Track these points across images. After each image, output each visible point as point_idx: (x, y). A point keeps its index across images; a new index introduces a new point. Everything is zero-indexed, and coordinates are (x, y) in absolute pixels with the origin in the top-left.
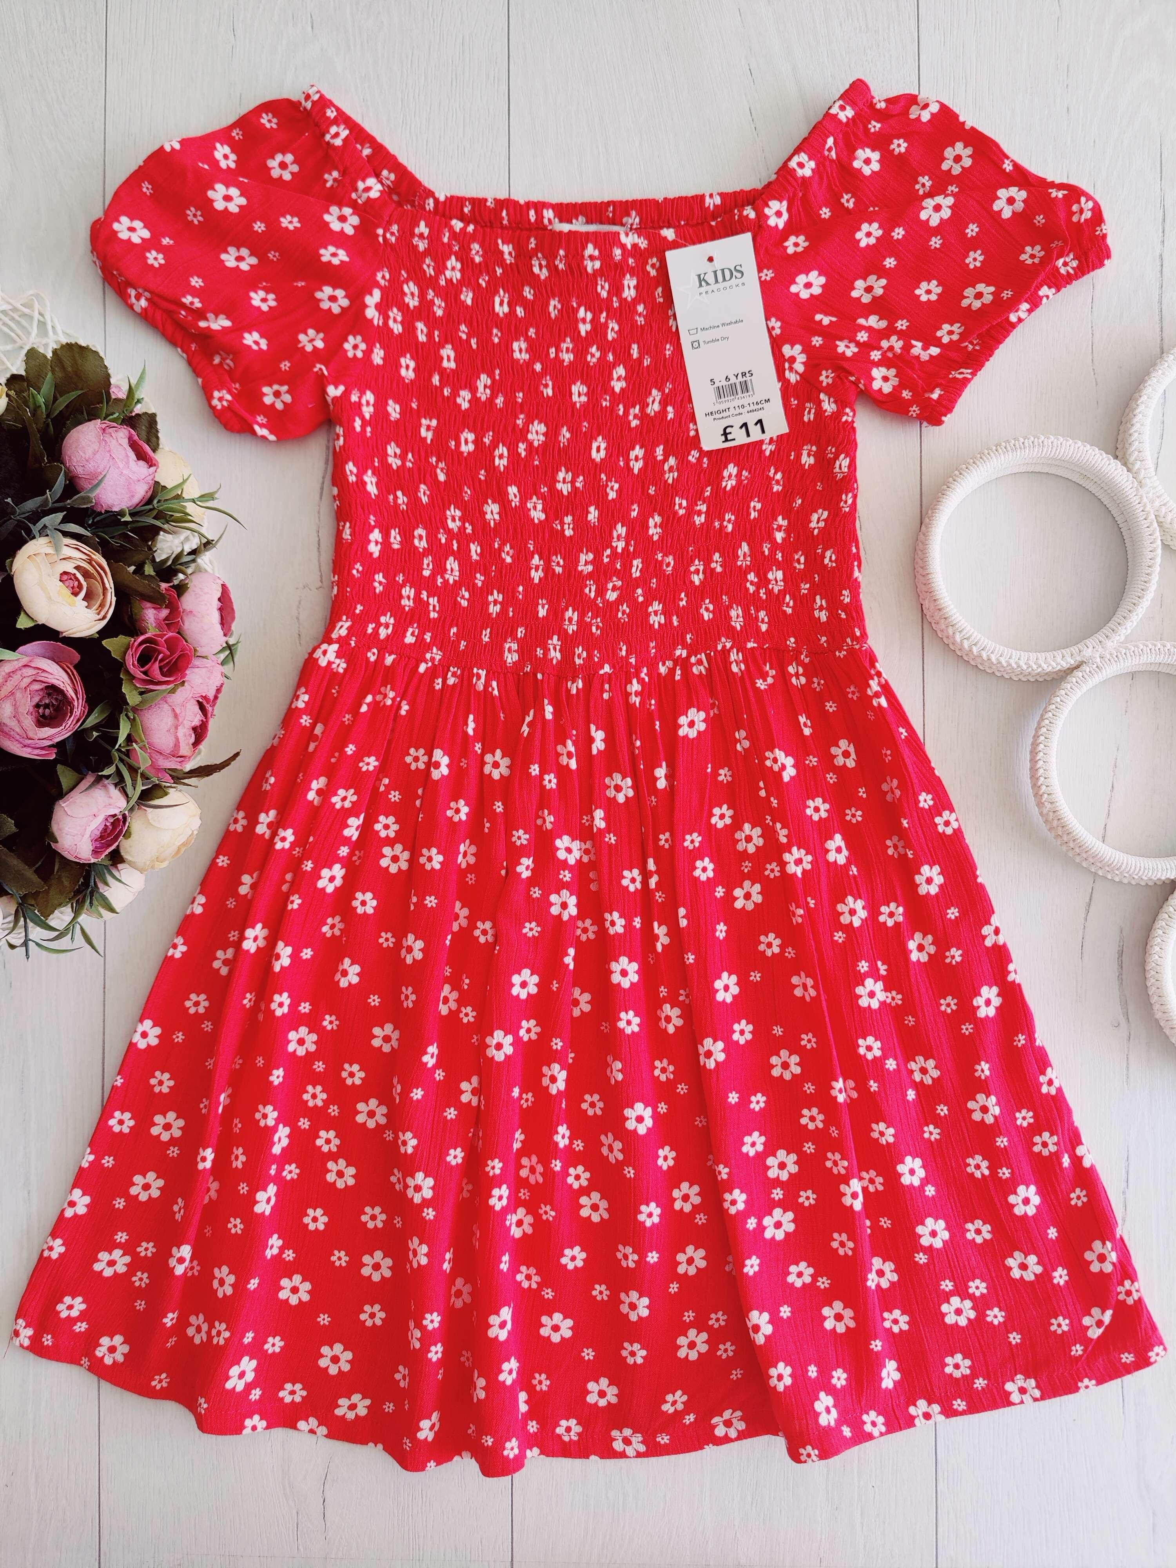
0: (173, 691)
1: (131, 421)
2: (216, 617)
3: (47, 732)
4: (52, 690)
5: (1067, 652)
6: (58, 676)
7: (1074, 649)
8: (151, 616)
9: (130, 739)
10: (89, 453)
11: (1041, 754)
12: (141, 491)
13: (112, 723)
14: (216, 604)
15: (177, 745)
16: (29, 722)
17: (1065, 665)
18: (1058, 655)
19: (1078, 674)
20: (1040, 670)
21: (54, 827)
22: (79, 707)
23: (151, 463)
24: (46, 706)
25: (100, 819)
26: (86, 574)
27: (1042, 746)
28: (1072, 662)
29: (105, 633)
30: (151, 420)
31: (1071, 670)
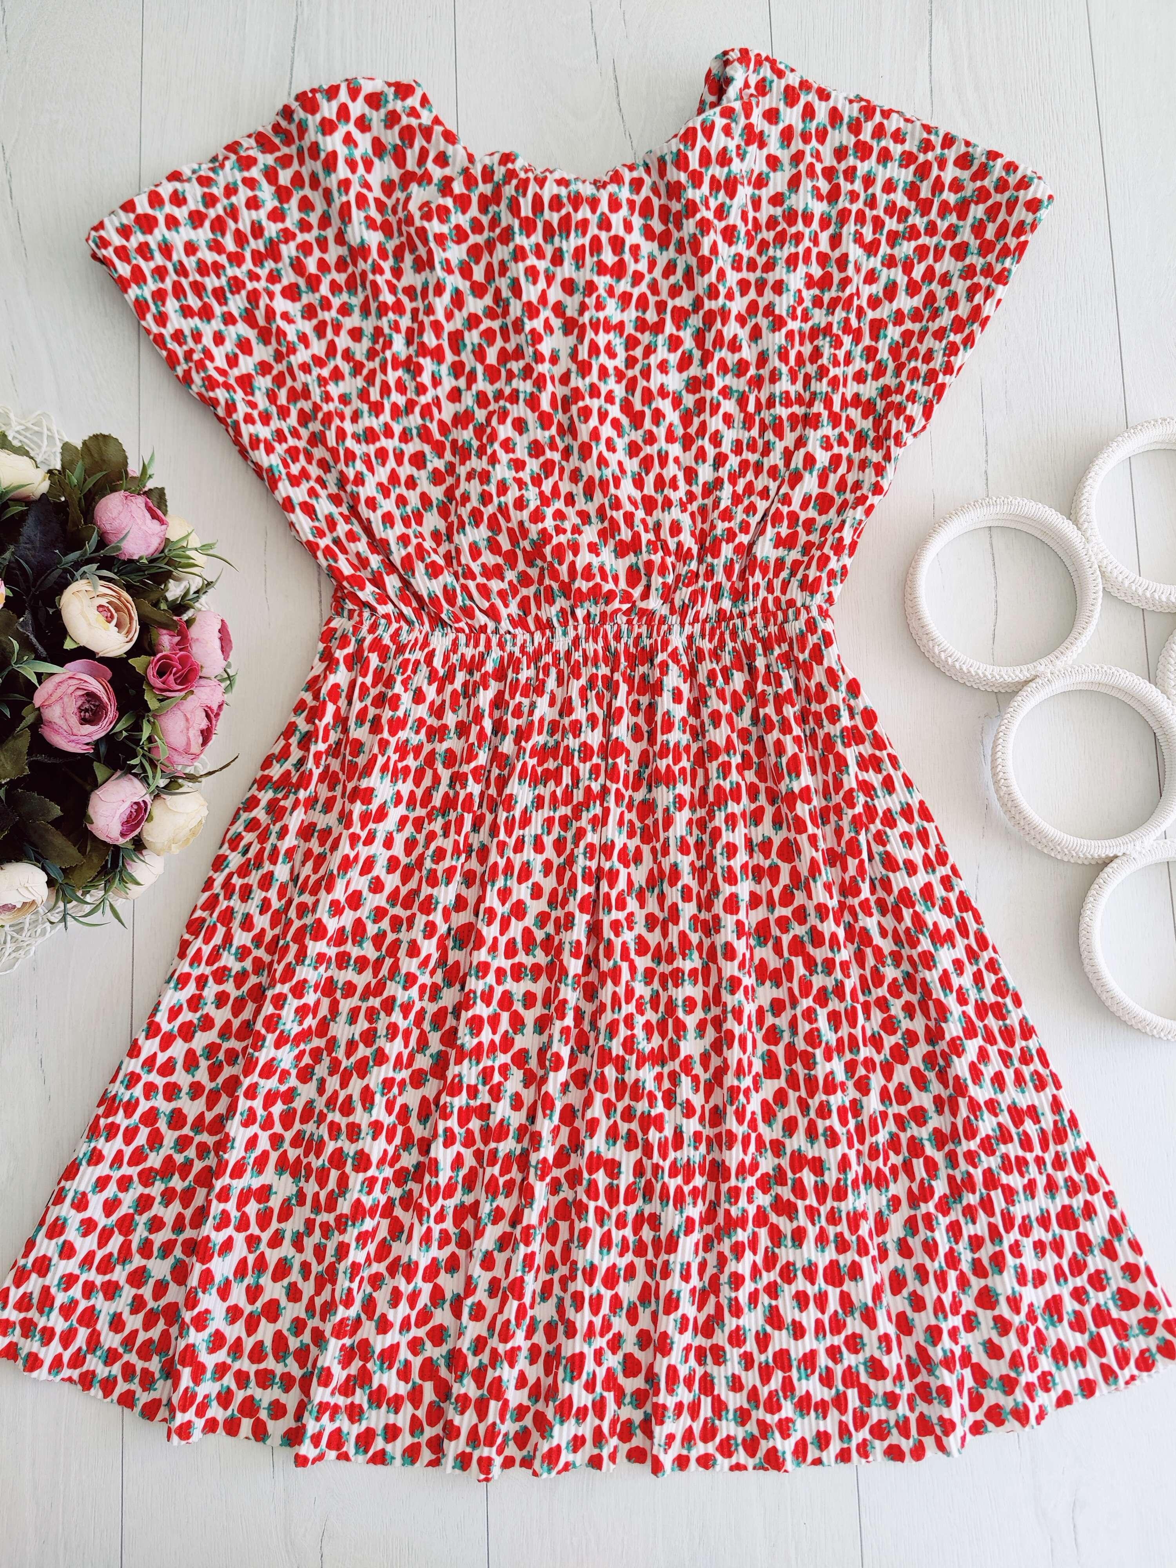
0: (184, 698)
1: (145, 493)
2: (217, 643)
3: (86, 728)
4: (91, 696)
8: (166, 641)
9: (150, 739)
10: (115, 514)
12: (155, 544)
13: (137, 727)
14: (217, 635)
15: (188, 744)
16: (74, 717)
21: (91, 811)
22: (112, 712)
23: (162, 522)
25: (128, 804)
26: (117, 610)
29: (131, 653)
30: (161, 491)
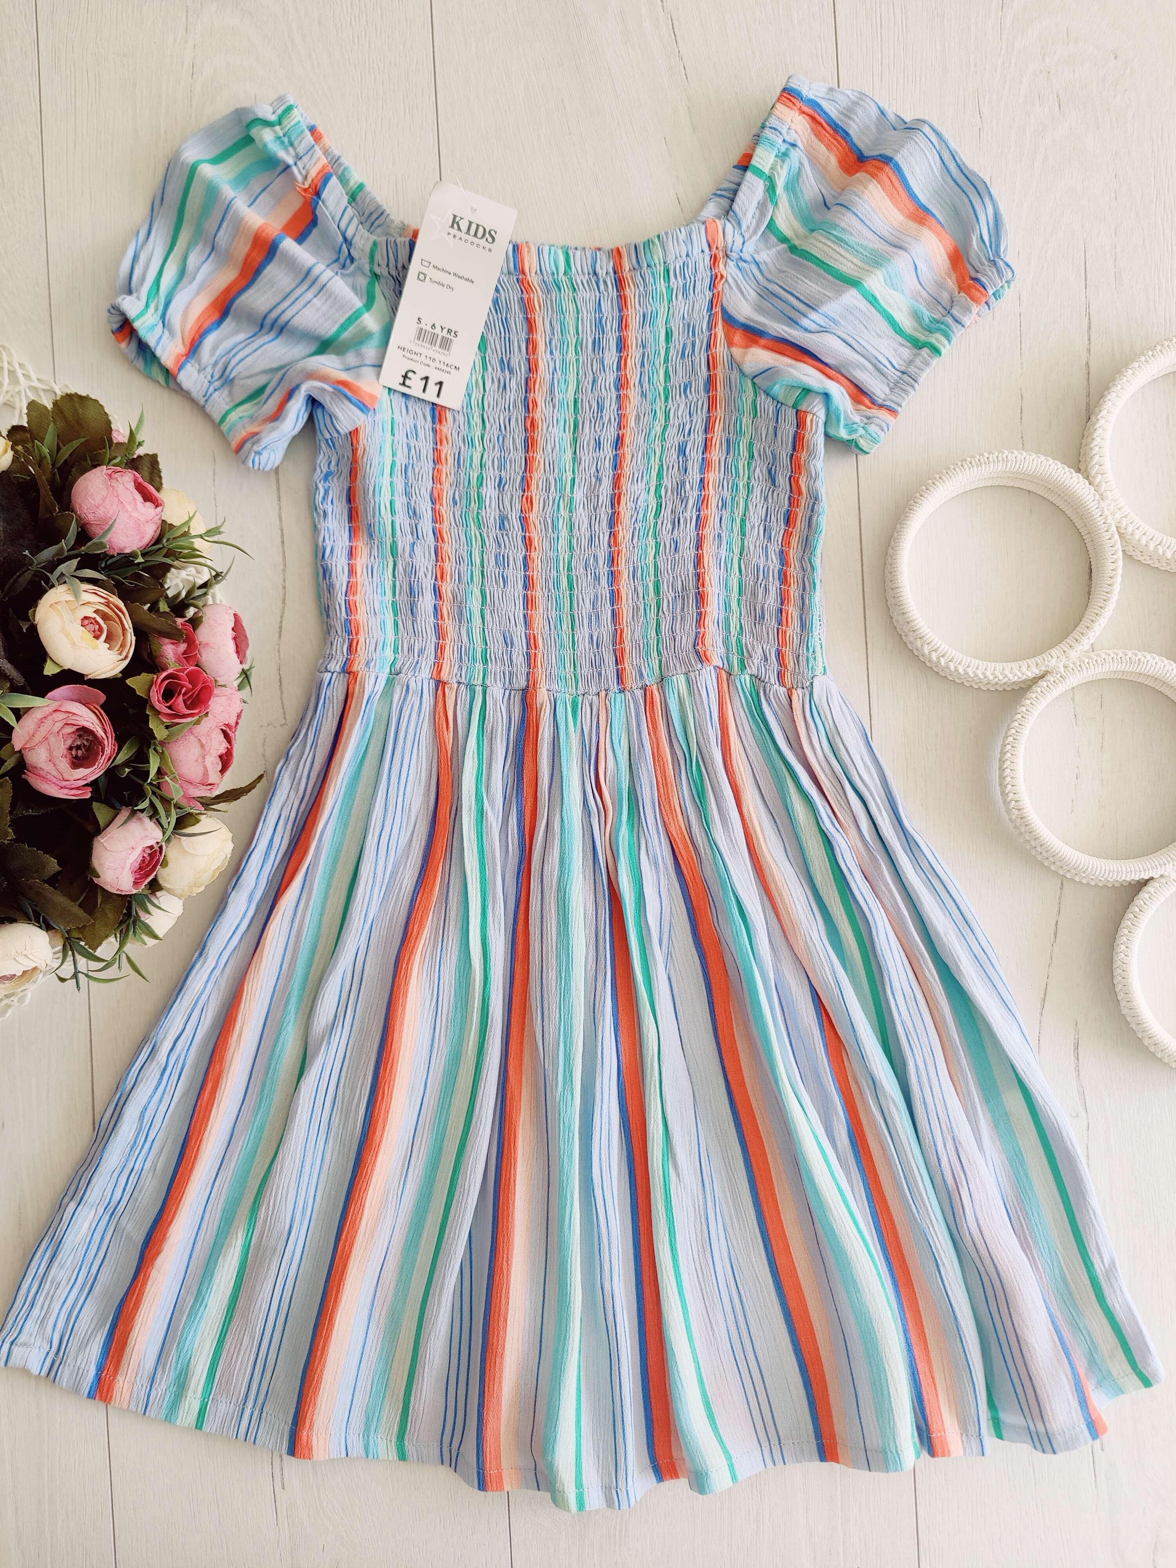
0: (198, 722)
1: (134, 464)
2: (231, 646)
3: (82, 772)
4: (83, 731)
5: (1032, 662)
6: (88, 718)
7: (1039, 659)
8: (170, 651)
9: (160, 773)
10: (98, 500)
11: (1008, 763)
12: (150, 532)
13: (141, 757)
14: (230, 634)
15: (206, 773)
16: (64, 765)
17: (1030, 675)
18: (1024, 664)
19: (1043, 683)
20: (1006, 680)
21: (96, 863)
22: (109, 746)
23: (157, 503)
24: (78, 748)
25: (138, 851)
26: (105, 617)
27: (1009, 755)
28: (1037, 672)
29: (128, 672)
30: (153, 460)
31: (1036, 680)
